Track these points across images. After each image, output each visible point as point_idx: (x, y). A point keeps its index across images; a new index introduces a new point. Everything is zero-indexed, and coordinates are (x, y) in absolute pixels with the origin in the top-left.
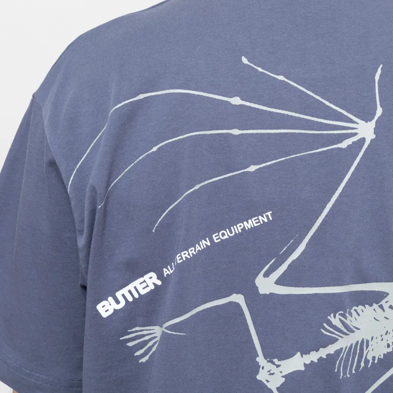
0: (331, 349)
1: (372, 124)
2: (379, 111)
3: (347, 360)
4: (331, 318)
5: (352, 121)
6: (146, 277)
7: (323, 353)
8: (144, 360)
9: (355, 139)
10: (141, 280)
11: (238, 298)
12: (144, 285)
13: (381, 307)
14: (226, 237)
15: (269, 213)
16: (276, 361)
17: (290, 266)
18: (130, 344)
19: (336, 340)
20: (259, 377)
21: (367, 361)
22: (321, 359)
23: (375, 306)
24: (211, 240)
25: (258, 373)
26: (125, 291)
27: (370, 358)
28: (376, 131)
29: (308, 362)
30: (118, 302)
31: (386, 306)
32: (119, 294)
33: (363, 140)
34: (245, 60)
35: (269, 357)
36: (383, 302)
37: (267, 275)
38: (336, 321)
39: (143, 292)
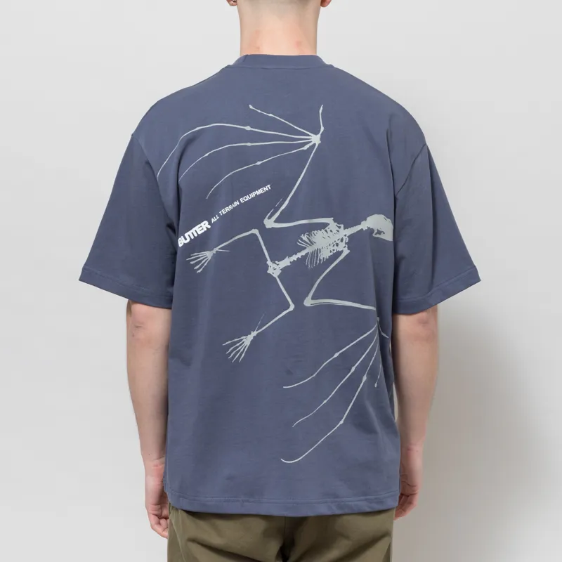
0: (303, 253)
1: (319, 136)
2: (322, 129)
3: (311, 258)
4: (302, 236)
5: (309, 135)
6: (202, 224)
7: (299, 255)
8: (199, 271)
9: (310, 144)
10: (199, 226)
11: (255, 231)
12: (201, 228)
13: (326, 231)
14: (247, 199)
15: (269, 186)
16: (276, 262)
17: (281, 213)
18: (192, 263)
19: (305, 248)
20: (268, 272)
21: (320, 260)
22: (298, 259)
23: (323, 230)
24: (240, 202)
25: (268, 269)
26: (189, 233)
27: (322, 258)
28: (321, 139)
29: (292, 261)
30: (186, 239)
31: (328, 231)
32: (186, 235)
33: (315, 145)
34: (251, 107)
35: (273, 260)
36: (327, 229)
37: (269, 218)
38: (305, 238)
39: (200, 233)
